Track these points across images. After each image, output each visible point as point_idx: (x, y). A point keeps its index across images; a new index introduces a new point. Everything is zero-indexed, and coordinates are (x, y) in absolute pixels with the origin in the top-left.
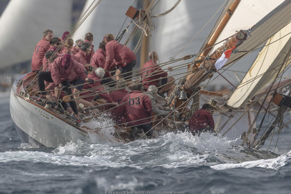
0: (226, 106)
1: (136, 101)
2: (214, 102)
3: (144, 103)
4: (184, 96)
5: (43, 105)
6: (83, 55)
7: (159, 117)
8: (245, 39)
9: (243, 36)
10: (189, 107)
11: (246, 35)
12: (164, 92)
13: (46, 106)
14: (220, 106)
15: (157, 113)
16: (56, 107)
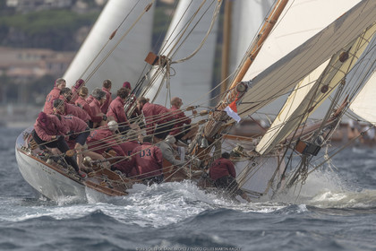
0: (254, 151)
1: (147, 153)
2: (241, 149)
3: (155, 154)
4: (205, 143)
5: (46, 160)
6: (98, 104)
7: (175, 168)
8: (246, 90)
9: (243, 88)
10: (211, 155)
11: (246, 87)
12: (188, 139)
13: (48, 161)
14: (248, 152)
15: (173, 163)
16: (59, 161)
